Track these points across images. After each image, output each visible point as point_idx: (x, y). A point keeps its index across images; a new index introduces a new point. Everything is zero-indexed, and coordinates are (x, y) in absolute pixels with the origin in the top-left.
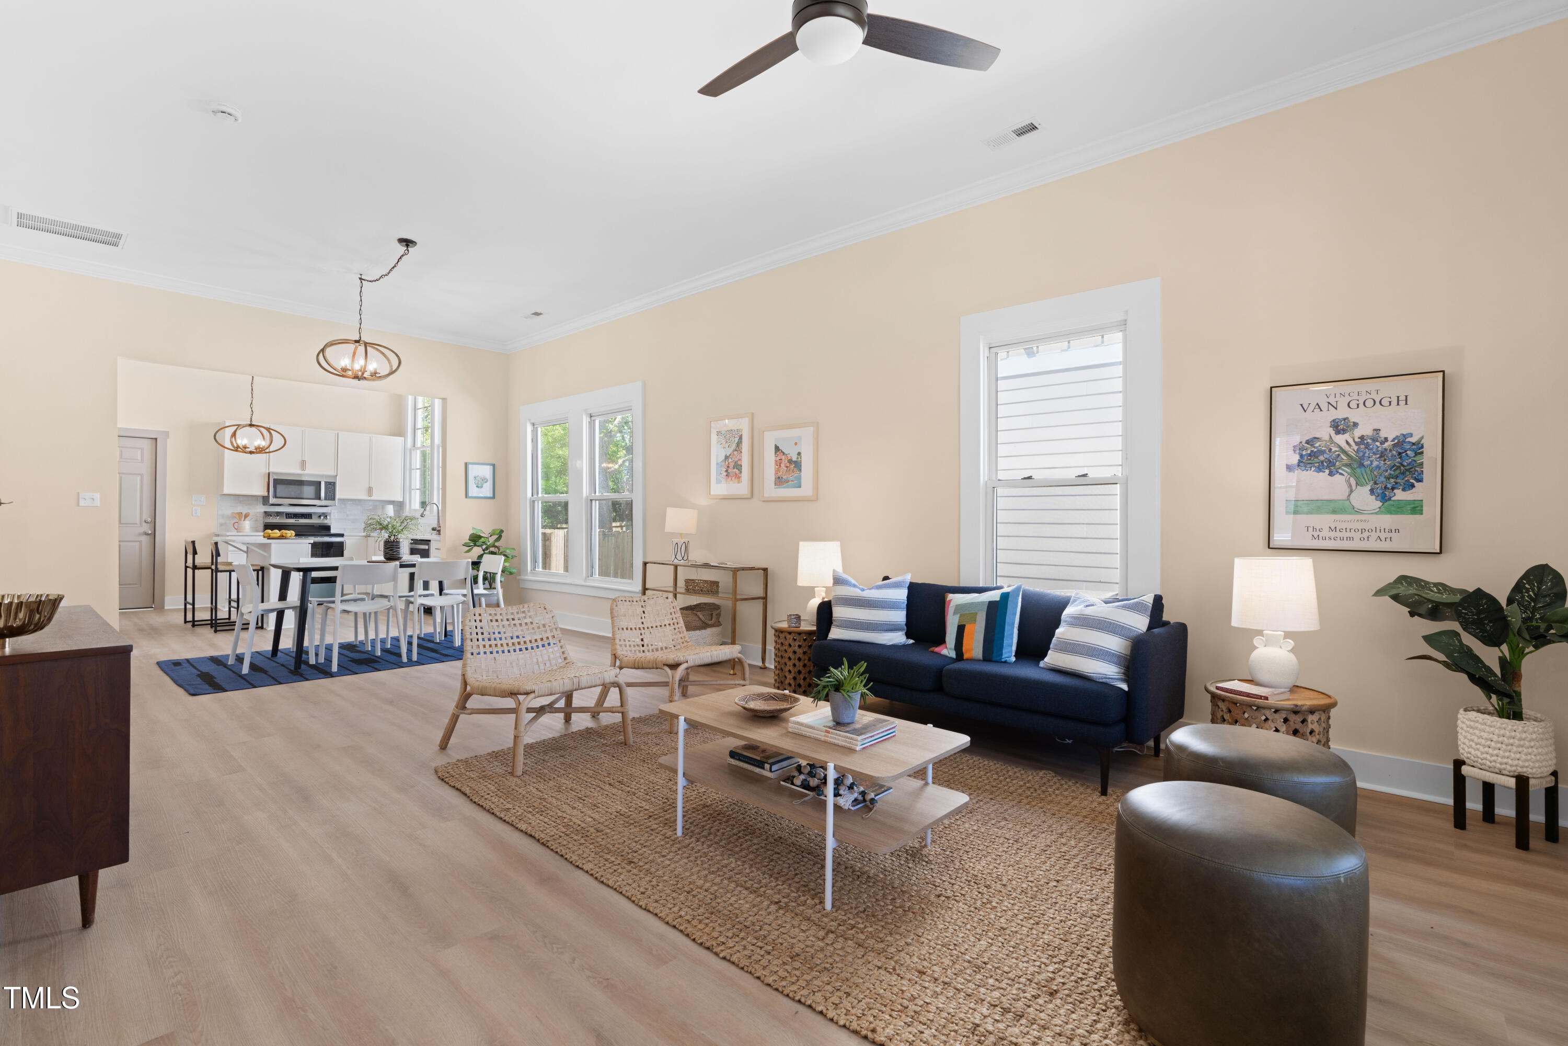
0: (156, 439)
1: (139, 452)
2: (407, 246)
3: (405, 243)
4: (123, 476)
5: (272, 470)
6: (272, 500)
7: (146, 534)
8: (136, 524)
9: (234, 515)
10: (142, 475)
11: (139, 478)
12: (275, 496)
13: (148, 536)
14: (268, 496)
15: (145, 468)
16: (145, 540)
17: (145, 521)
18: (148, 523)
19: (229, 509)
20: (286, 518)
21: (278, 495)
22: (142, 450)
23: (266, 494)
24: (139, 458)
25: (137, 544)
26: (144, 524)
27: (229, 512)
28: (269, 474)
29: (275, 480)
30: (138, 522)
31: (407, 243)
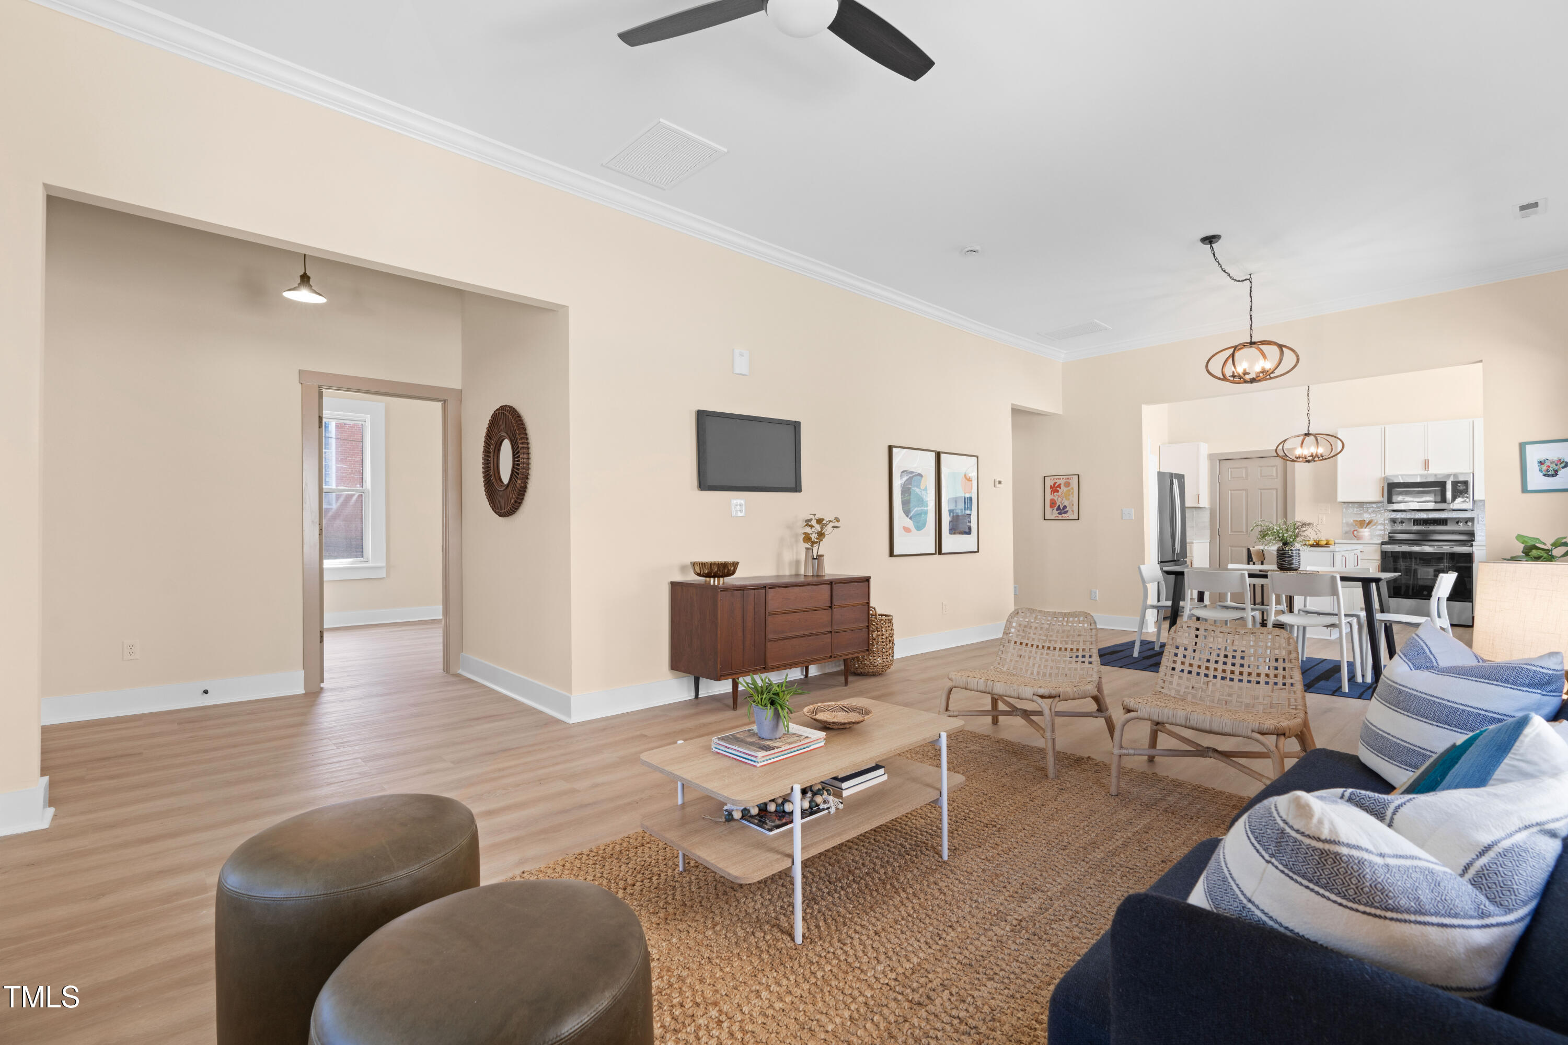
1: (1275, 469)
2: (1211, 243)
3: (1208, 241)
4: (1262, 491)
5: (1388, 473)
10: (1276, 489)
11: (1275, 492)
12: (1390, 502)
14: (1384, 502)
15: (1278, 484)
19: (1352, 516)
20: (1414, 525)
21: (1394, 501)
23: (1381, 499)
27: (1351, 520)
28: (1384, 479)
29: (1389, 484)
31: (1210, 240)
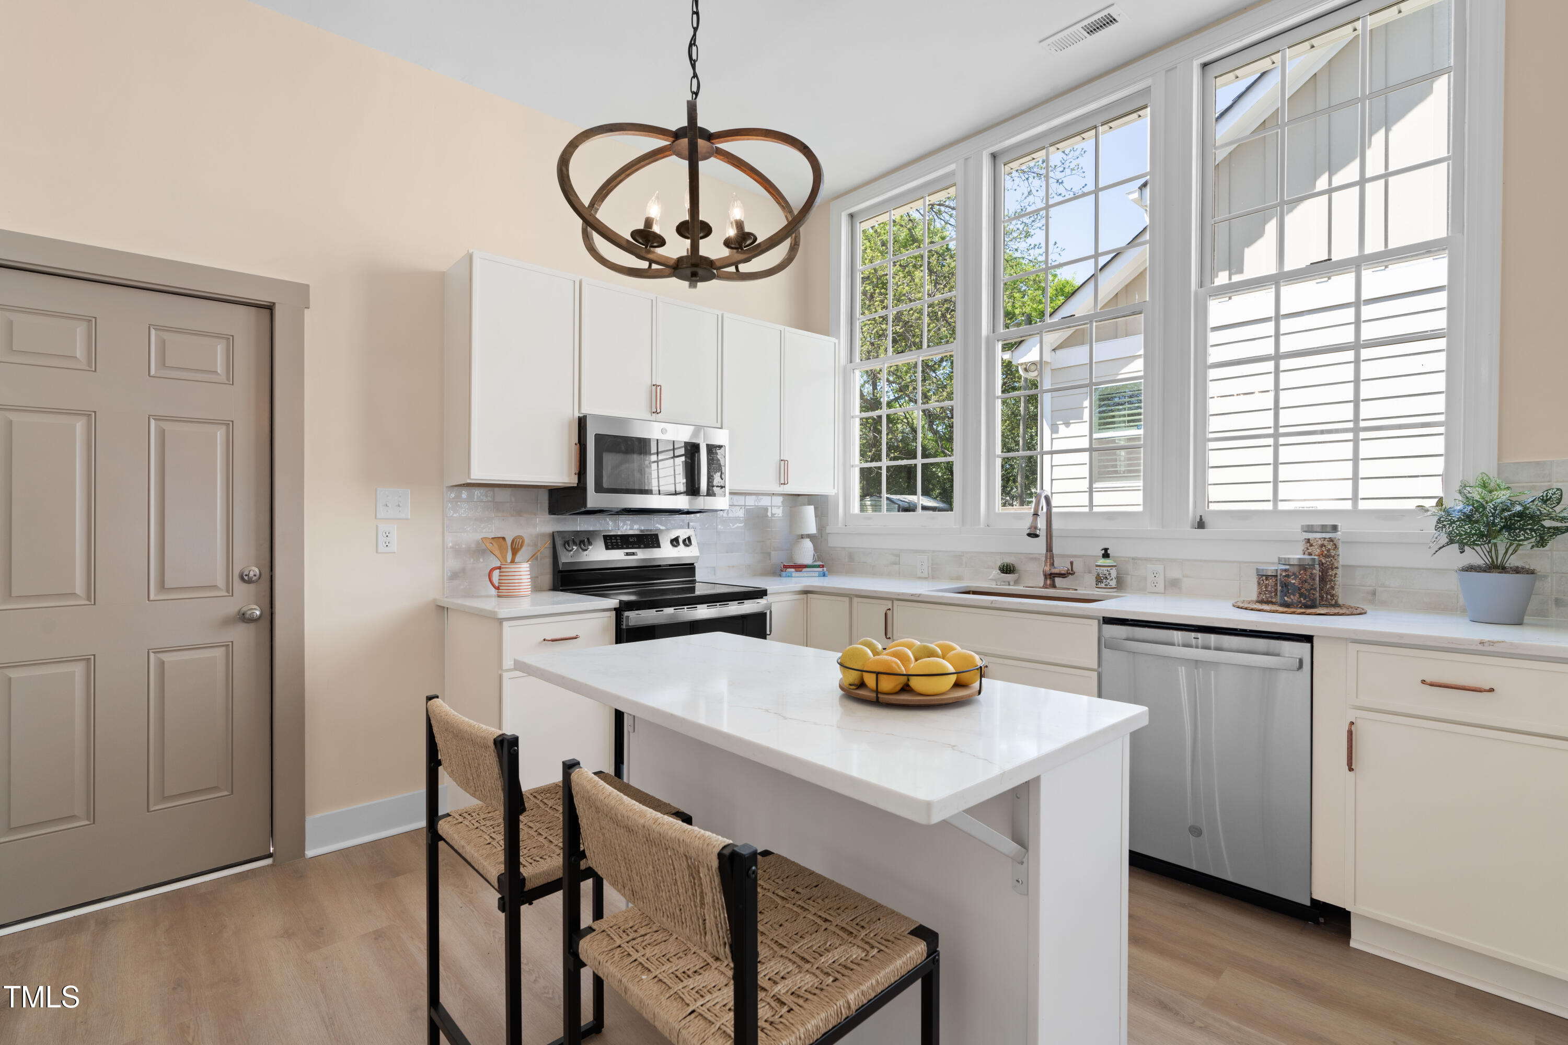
0: (270, 308)
1: (220, 349)
5: (585, 411)
6: (594, 499)
7: (243, 618)
8: (215, 587)
9: (480, 550)
10: (229, 425)
11: (220, 434)
12: (599, 489)
13: (252, 626)
14: (581, 487)
16: (242, 636)
17: (242, 578)
18: (249, 581)
21: (606, 485)
22: (229, 340)
23: (572, 480)
24: (220, 368)
25: (219, 653)
26: (239, 586)
27: (472, 535)
28: (582, 423)
29: (599, 438)
30: (220, 581)
